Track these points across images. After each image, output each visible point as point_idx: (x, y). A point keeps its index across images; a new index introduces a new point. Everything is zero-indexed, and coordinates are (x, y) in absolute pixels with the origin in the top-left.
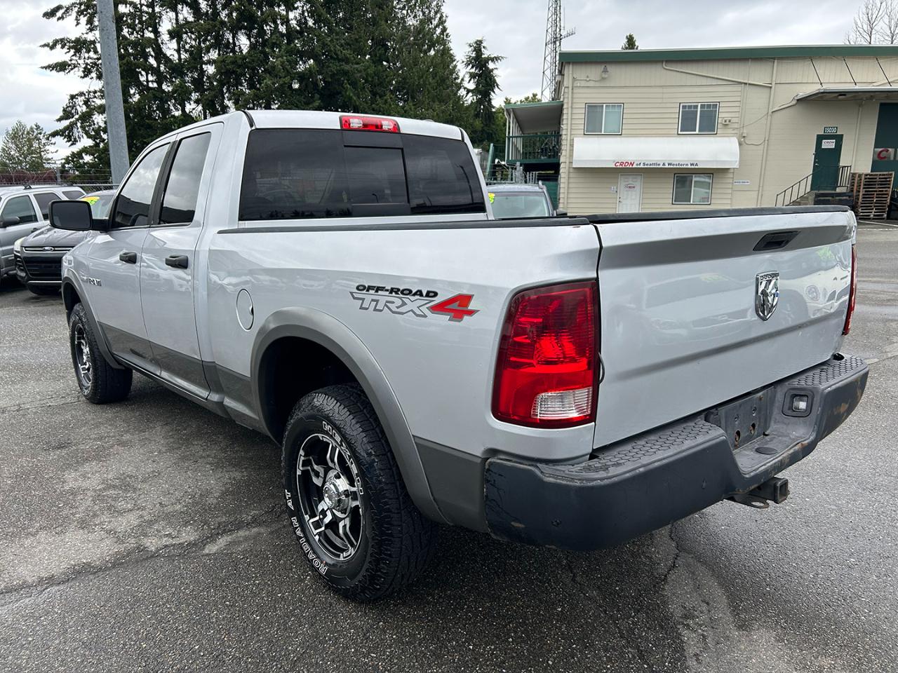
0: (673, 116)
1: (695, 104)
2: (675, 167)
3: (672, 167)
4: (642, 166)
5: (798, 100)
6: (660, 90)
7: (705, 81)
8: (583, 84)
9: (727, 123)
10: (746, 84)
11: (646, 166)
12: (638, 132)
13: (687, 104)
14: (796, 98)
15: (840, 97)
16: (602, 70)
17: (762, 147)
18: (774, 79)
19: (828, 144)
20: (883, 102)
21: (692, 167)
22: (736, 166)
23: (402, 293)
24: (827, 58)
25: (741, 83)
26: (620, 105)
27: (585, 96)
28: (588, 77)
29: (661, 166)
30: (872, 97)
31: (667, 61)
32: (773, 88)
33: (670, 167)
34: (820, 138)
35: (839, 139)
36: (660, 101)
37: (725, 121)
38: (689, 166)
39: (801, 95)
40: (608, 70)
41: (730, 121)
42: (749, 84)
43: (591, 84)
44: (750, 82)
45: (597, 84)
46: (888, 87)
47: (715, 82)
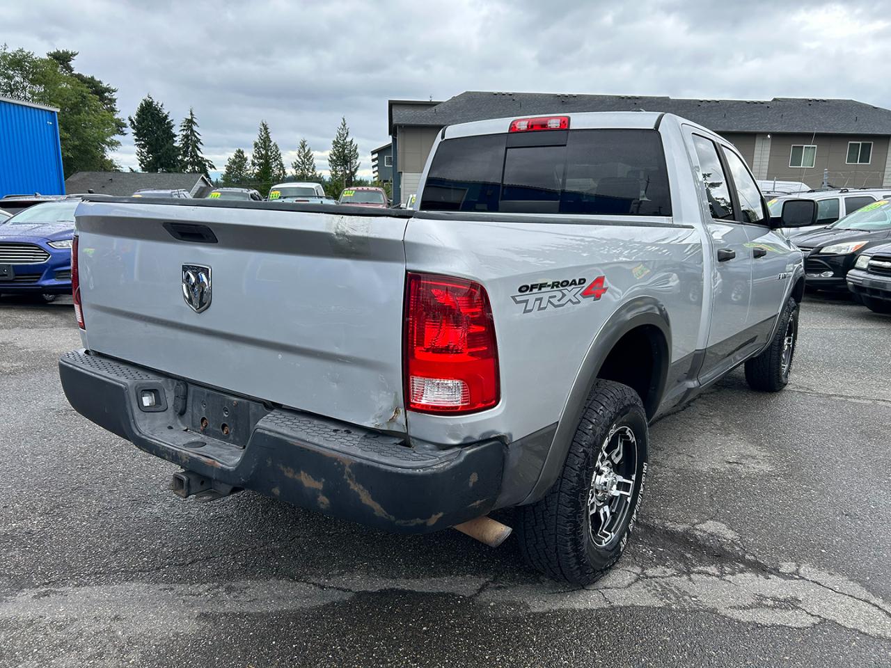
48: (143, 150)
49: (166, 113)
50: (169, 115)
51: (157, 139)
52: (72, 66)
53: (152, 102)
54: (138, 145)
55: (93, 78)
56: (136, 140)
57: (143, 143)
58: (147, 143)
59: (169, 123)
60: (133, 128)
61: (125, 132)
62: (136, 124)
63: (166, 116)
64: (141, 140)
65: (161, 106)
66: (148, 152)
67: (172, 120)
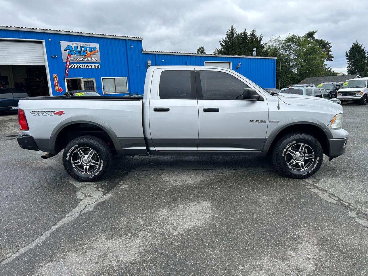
48: (350, 65)
49: (363, 48)
50: (365, 48)
51: (357, 60)
52: (315, 37)
53: (357, 44)
54: (348, 64)
55: (322, 40)
56: (348, 61)
57: (351, 62)
58: (352, 62)
59: (364, 52)
60: (347, 56)
61: (332, 60)
62: (349, 55)
63: (363, 49)
64: (350, 61)
65: (362, 45)
66: (352, 66)
67: (366, 51)
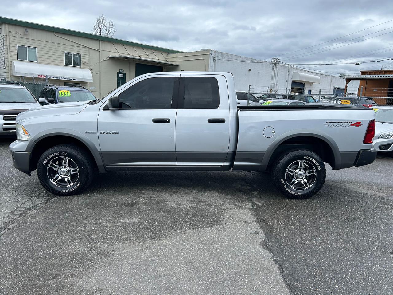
0: (61, 57)
1: (71, 53)
2: (67, 80)
3: (65, 79)
4: (51, 78)
5: (110, 58)
6: (54, 44)
7: (73, 44)
8: (15, 35)
9: (85, 63)
10: (90, 48)
11: (53, 78)
12: (45, 62)
13: (67, 53)
14: (109, 57)
15: (126, 59)
16: (25, 30)
17: (98, 74)
18: (100, 48)
19: (121, 76)
20: (136, 62)
21: (74, 80)
22: (92, 81)
23: (342, 123)
24: (117, 44)
25: (89, 48)
26: (36, 48)
27: (16, 41)
28: (17, 32)
29: (60, 79)
30: (133, 61)
31: (56, 32)
32: (100, 52)
33: (64, 79)
34: (118, 73)
35: (124, 74)
36: (55, 49)
37: (84, 62)
38: (73, 80)
39: (111, 56)
40: (28, 30)
41: (86, 63)
42: (92, 49)
43: (19, 36)
44: (92, 48)
45: (22, 37)
46: (139, 58)
47: (78, 45)
